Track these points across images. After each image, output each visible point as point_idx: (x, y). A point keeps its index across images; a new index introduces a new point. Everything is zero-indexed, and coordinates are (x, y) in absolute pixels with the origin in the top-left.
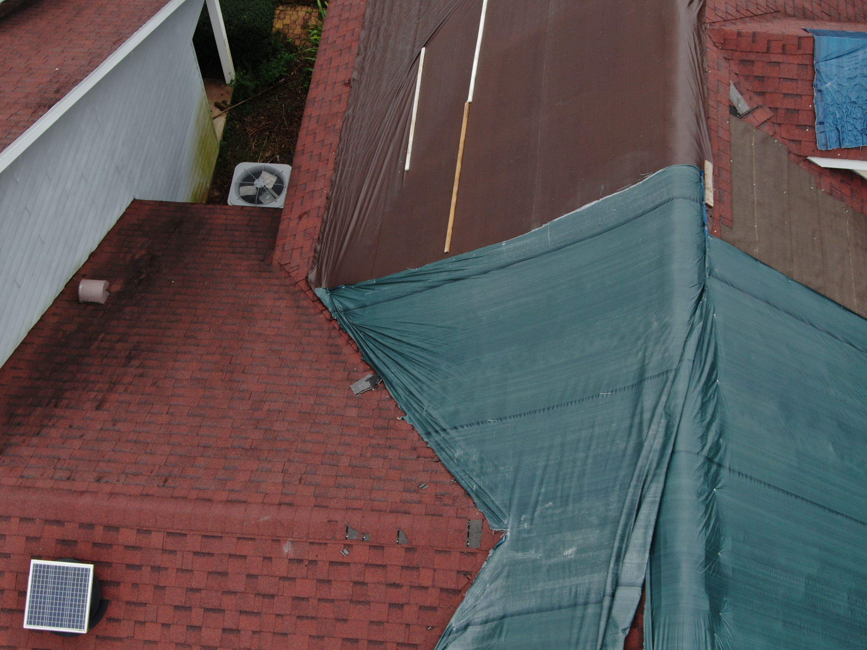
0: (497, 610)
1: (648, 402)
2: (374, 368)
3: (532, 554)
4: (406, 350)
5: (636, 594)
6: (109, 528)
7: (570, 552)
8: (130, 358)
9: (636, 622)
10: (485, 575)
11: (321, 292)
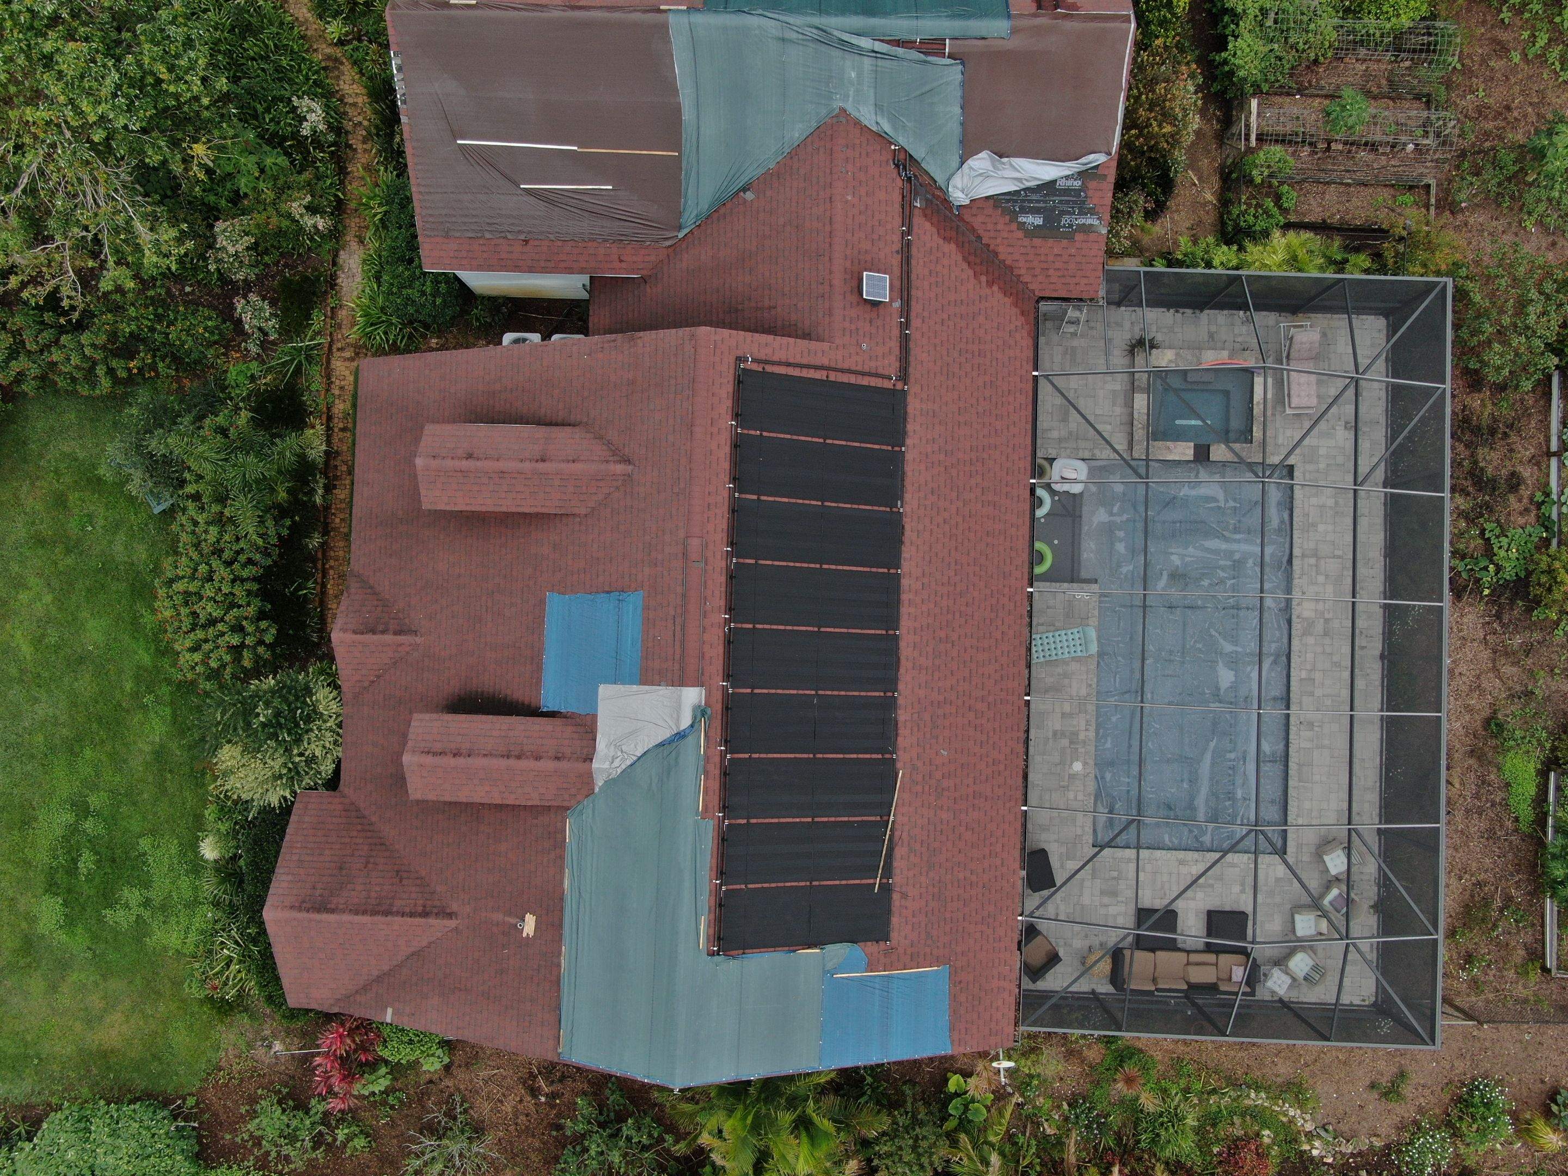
0: (872, 108)
1: (794, 36)
2: (739, 190)
3: (851, 93)
4: (732, 172)
5: (877, 43)
6: (846, 272)
7: (853, 75)
8: (737, 311)
9: (888, 42)
10: (857, 115)
11: (681, 235)
